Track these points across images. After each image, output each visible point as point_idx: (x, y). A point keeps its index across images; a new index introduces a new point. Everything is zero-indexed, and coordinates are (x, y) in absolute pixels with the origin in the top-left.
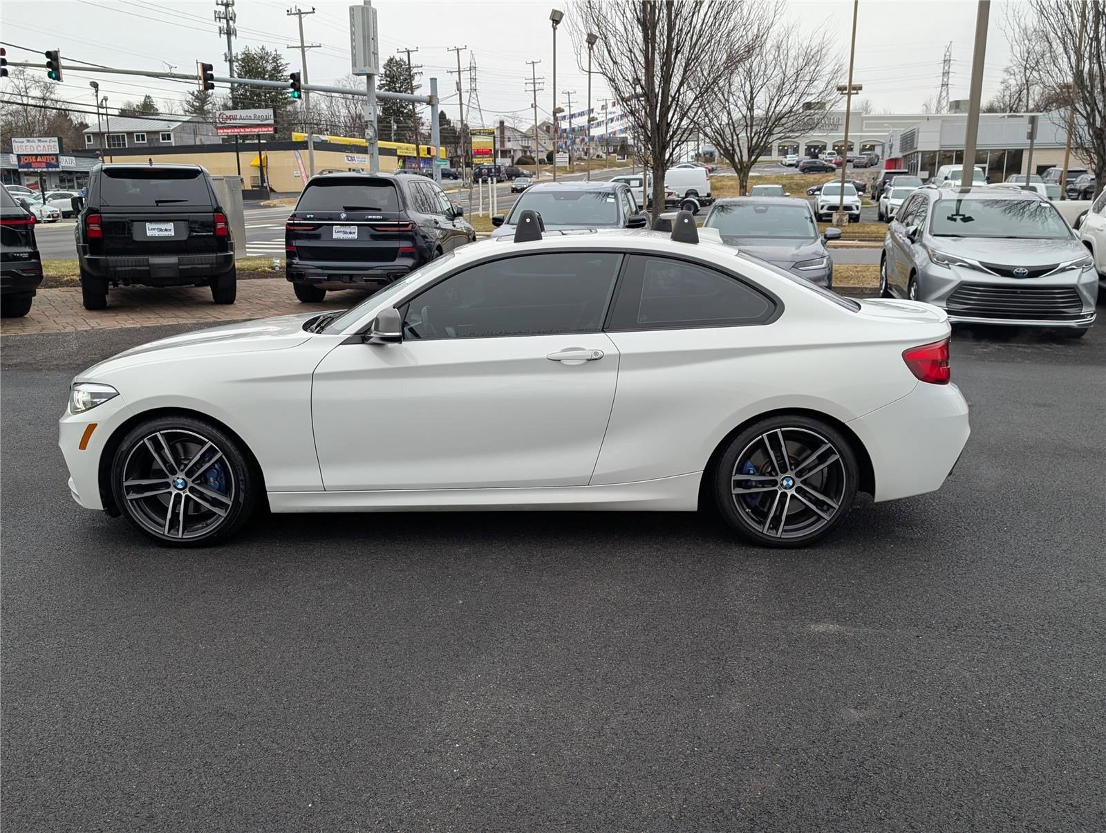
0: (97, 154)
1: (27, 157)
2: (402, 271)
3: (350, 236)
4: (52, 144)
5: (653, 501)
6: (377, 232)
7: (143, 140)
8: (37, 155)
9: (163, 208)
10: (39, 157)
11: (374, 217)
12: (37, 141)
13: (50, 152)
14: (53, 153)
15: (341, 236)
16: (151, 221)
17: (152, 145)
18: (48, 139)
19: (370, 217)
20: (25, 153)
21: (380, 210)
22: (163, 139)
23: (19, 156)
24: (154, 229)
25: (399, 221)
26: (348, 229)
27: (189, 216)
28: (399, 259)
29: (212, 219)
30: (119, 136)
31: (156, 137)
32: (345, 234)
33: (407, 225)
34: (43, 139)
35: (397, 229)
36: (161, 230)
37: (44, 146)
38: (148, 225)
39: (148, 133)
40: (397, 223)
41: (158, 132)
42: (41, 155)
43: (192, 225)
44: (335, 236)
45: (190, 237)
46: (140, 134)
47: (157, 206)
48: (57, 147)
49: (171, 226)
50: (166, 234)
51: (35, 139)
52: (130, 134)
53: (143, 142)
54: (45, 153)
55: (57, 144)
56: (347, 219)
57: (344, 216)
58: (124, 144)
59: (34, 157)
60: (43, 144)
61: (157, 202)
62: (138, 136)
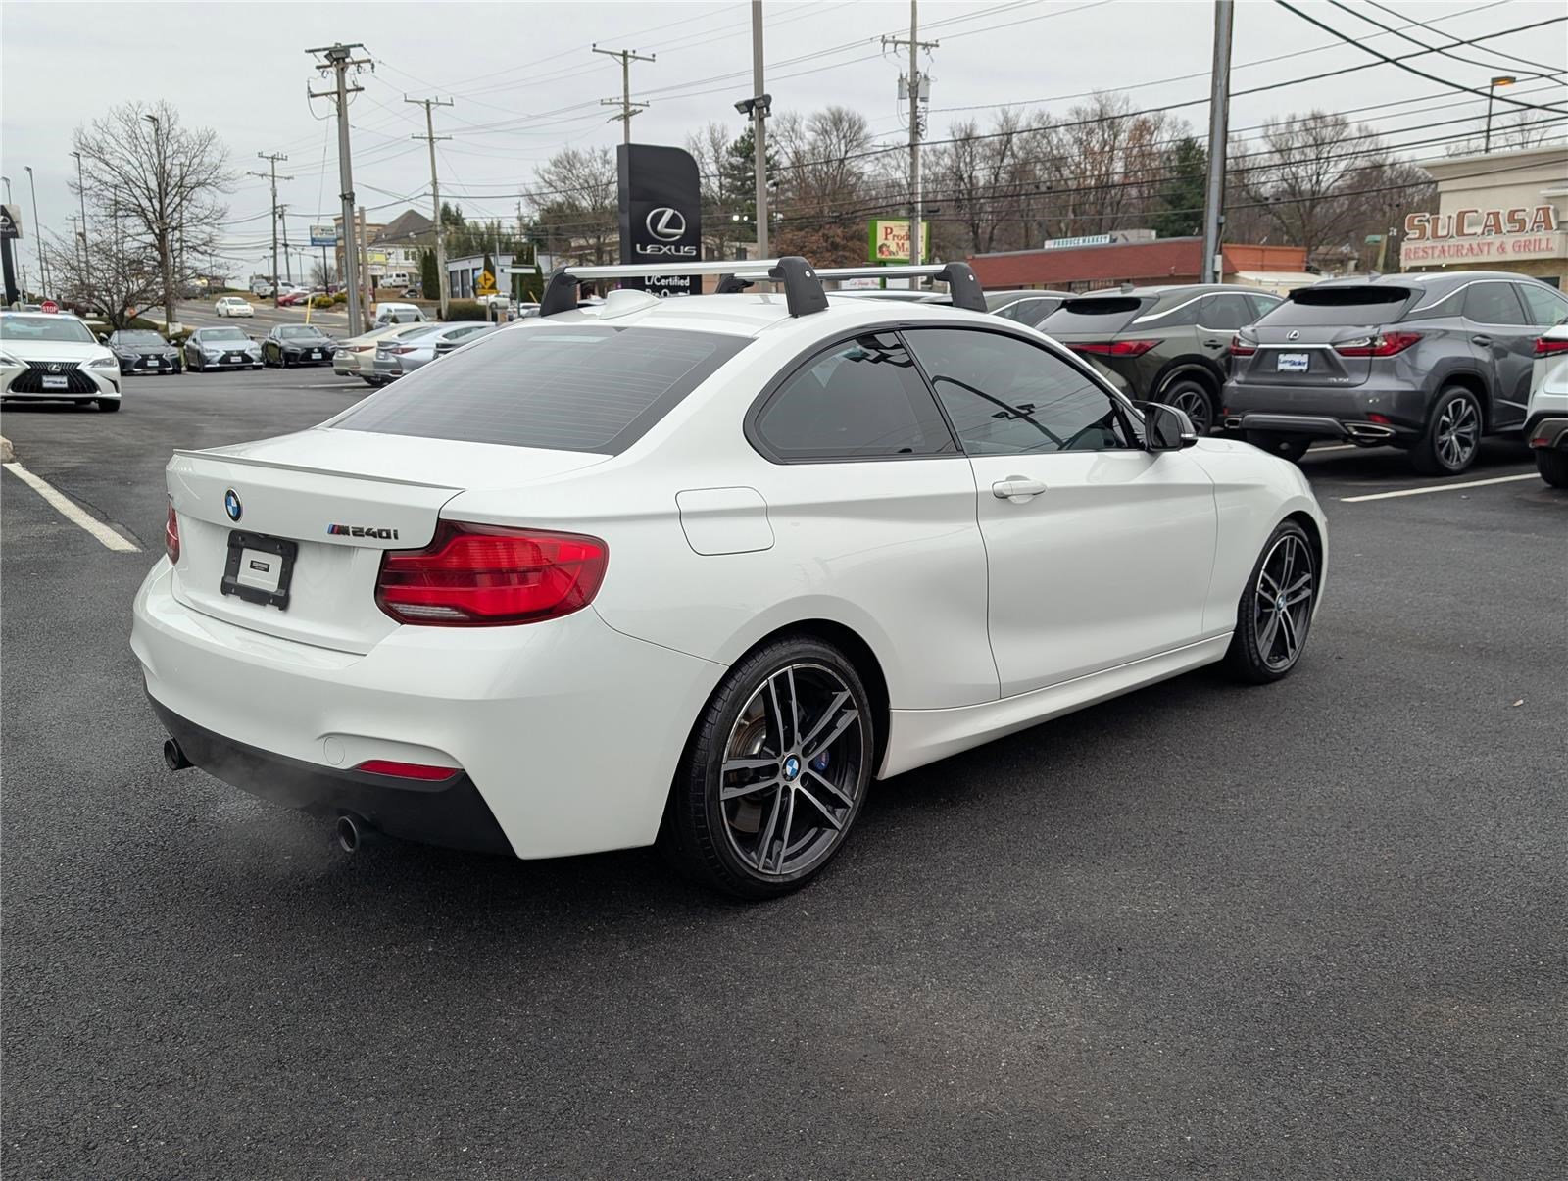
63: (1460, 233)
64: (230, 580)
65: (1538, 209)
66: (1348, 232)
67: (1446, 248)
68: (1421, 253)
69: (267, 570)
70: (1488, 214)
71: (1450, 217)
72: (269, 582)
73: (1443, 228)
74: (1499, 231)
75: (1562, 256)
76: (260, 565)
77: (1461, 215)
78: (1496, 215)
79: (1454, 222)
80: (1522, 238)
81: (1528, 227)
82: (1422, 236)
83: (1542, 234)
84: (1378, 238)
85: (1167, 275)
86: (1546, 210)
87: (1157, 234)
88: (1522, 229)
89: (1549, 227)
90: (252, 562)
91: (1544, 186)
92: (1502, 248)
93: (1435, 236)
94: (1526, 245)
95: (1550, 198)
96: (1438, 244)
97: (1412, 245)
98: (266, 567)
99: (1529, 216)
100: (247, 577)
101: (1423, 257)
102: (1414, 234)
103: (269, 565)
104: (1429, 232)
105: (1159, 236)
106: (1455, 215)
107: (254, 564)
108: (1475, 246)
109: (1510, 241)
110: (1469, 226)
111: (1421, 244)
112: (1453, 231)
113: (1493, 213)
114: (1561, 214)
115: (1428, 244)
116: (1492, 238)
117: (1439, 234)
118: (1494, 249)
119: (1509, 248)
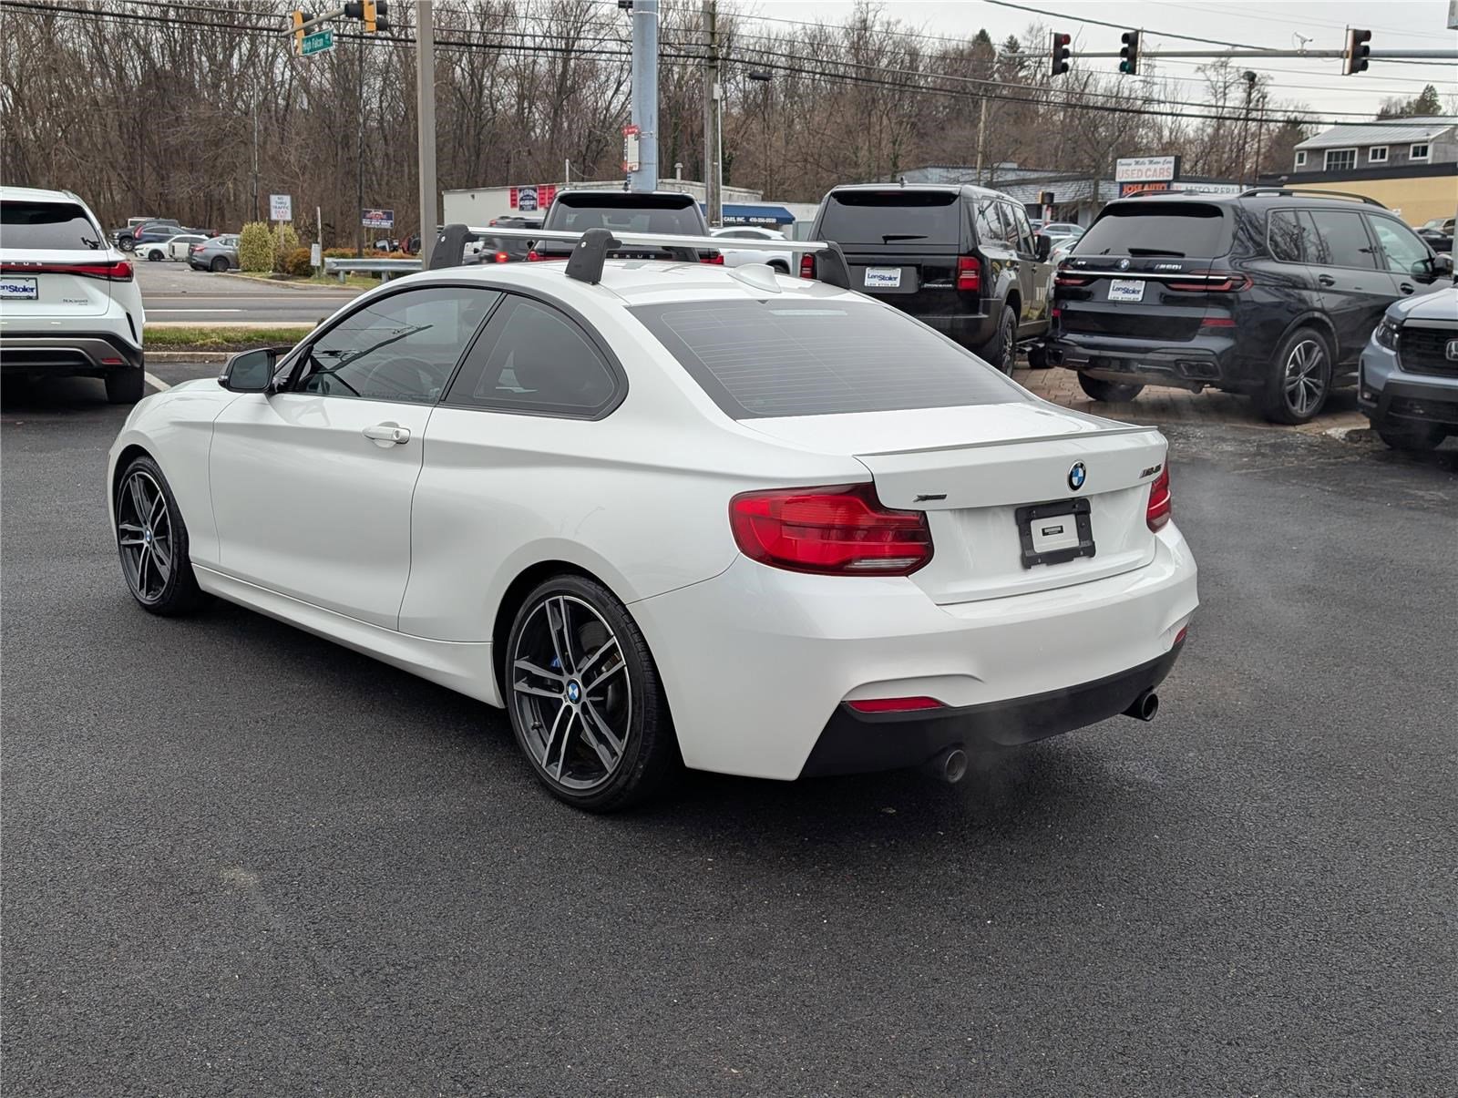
0: (1282, 181)
1: (1130, 186)
2: (1201, 358)
3: (1131, 297)
4: (1166, 166)
5: (454, 675)
6: (1171, 291)
7: (1383, 157)
8: (1143, 183)
9: (894, 247)
10: (1146, 186)
11: (1169, 266)
12: (1147, 163)
13: (1161, 179)
14: (1165, 179)
15: (1120, 296)
16: (874, 265)
17: (1395, 164)
18: (1161, 159)
19: (1163, 266)
20: (1130, 180)
21: (1182, 255)
22: (1415, 154)
23: (1122, 184)
24: (875, 277)
25: (1209, 275)
26: (1130, 285)
27: (922, 259)
28: (1201, 337)
29: (956, 265)
30: (1346, 152)
31: (1405, 152)
32: (1124, 293)
33: (1222, 282)
34: (1156, 159)
35: (1204, 287)
36: (883, 278)
37: (1155, 170)
38: (868, 271)
39: (1392, 145)
40: (1205, 277)
41: (1407, 144)
42: (1150, 183)
43: (927, 273)
44: (1112, 295)
45: (922, 291)
46: (1380, 148)
47: (886, 244)
48: (1172, 171)
49: (897, 273)
50: (889, 283)
51: (1146, 160)
52: (1364, 148)
53: (1382, 160)
54: (1155, 179)
55: (1172, 166)
56: (1129, 269)
57: (1125, 264)
58: (1352, 165)
59: (1140, 185)
60: (1155, 166)
61: (886, 238)
62: (1375, 152)
64: (1028, 554)
69: (1061, 531)
72: (1070, 539)
76: (1053, 530)
90: (1043, 530)
98: (1059, 529)
100: (1042, 545)
103: (1062, 527)
107: (1046, 531)
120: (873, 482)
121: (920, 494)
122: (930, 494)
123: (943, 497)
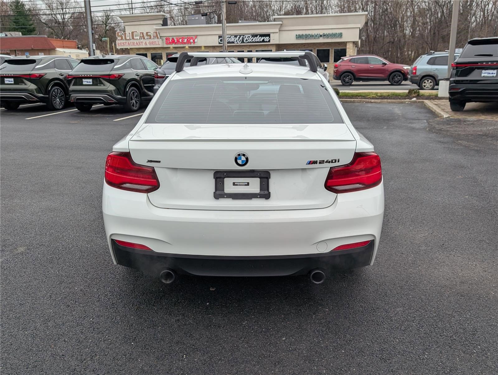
63: (133, 38)
64: (219, 193)
65: (154, 32)
66: (77, 36)
67: (130, 43)
68: (122, 44)
69: (249, 185)
70: (140, 33)
71: (129, 33)
72: (252, 189)
73: (128, 36)
74: (144, 38)
75: (162, 46)
77: (133, 33)
78: (143, 33)
79: (131, 34)
80: (151, 41)
81: (152, 37)
82: (122, 39)
83: (156, 40)
84: (106, 39)
85: (31, 49)
86: (156, 33)
87: (22, 34)
88: (150, 38)
89: (158, 38)
91: (154, 25)
92: (146, 44)
93: (126, 39)
94: (152, 43)
95: (156, 29)
96: (127, 42)
97: (119, 42)
98: (247, 184)
99: (152, 33)
101: (123, 46)
102: (119, 38)
104: (124, 38)
105: (23, 34)
106: (131, 33)
108: (138, 43)
109: (148, 41)
110: (135, 36)
111: (122, 41)
112: (131, 38)
113: (142, 33)
114: (160, 34)
115: (124, 41)
116: (142, 40)
117: (127, 38)
118: (143, 44)
119: (148, 44)
120: (129, 152)
121: (148, 159)
122: (153, 160)
123: (159, 162)
